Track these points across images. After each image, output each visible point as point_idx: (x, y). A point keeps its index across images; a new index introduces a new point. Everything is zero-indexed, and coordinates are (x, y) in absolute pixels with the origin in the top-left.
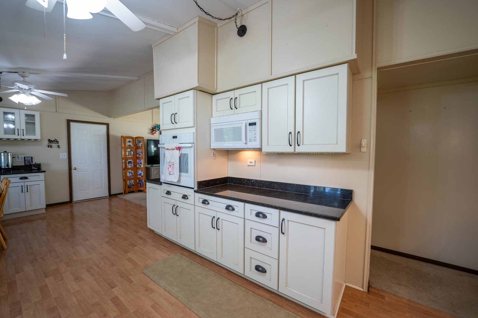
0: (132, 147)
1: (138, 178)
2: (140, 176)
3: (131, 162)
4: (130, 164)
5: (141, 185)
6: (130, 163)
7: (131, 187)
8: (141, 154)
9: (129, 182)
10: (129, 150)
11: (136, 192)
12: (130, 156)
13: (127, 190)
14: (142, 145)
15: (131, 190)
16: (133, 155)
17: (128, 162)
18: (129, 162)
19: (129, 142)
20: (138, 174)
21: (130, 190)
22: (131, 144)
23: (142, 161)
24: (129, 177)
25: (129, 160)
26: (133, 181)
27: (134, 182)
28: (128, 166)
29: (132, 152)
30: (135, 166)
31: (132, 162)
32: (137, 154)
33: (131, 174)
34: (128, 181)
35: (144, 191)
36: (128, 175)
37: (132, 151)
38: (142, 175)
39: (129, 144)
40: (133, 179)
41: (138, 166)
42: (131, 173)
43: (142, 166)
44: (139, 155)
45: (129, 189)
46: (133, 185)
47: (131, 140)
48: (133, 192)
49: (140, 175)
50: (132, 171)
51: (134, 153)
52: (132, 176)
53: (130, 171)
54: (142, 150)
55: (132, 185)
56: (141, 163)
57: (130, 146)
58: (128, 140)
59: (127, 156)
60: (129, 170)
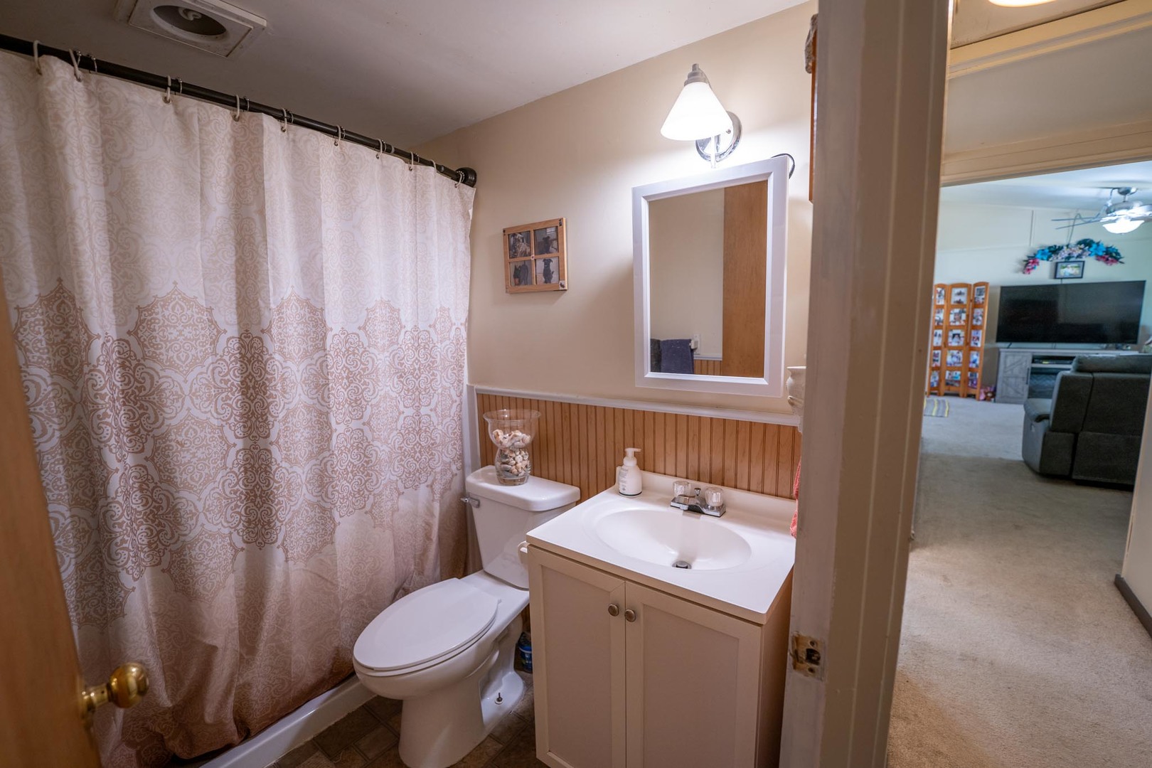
0: (965, 305)
1: (971, 369)
2: (974, 366)
3: (959, 335)
4: (956, 339)
5: (972, 383)
6: (957, 336)
7: (952, 385)
8: (980, 318)
9: (950, 374)
10: (957, 311)
11: (963, 397)
12: (957, 323)
13: (943, 389)
14: (983, 299)
15: (953, 390)
16: (964, 321)
17: (951, 334)
18: (954, 335)
19: (960, 294)
20: (972, 360)
21: (949, 390)
22: (964, 299)
23: (981, 334)
24: (951, 364)
25: (955, 331)
26: (959, 373)
27: (960, 375)
28: (951, 343)
29: (964, 316)
30: (967, 343)
31: (961, 335)
32: (973, 318)
33: (955, 359)
34: (948, 372)
35: (977, 396)
36: (949, 359)
37: (963, 312)
38: (978, 362)
39: (957, 298)
40: (959, 369)
41: (972, 344)
42: (957, 357)
43: (979, 345)
44: (978, 320)
45: (947, 387)
46: (959, 382)
47: (963, 290)
48: (957, 395)
49: (974, 362)
50: (958, 353)
51: (968, 316)
52: (959, 363)
53: (955, 352)
54: (982, 310)
55: (956, 381)
56: (978, 338)
57: (959, 302)
58: (956, 291)
59: (952, 324)
60: (952, 351)
